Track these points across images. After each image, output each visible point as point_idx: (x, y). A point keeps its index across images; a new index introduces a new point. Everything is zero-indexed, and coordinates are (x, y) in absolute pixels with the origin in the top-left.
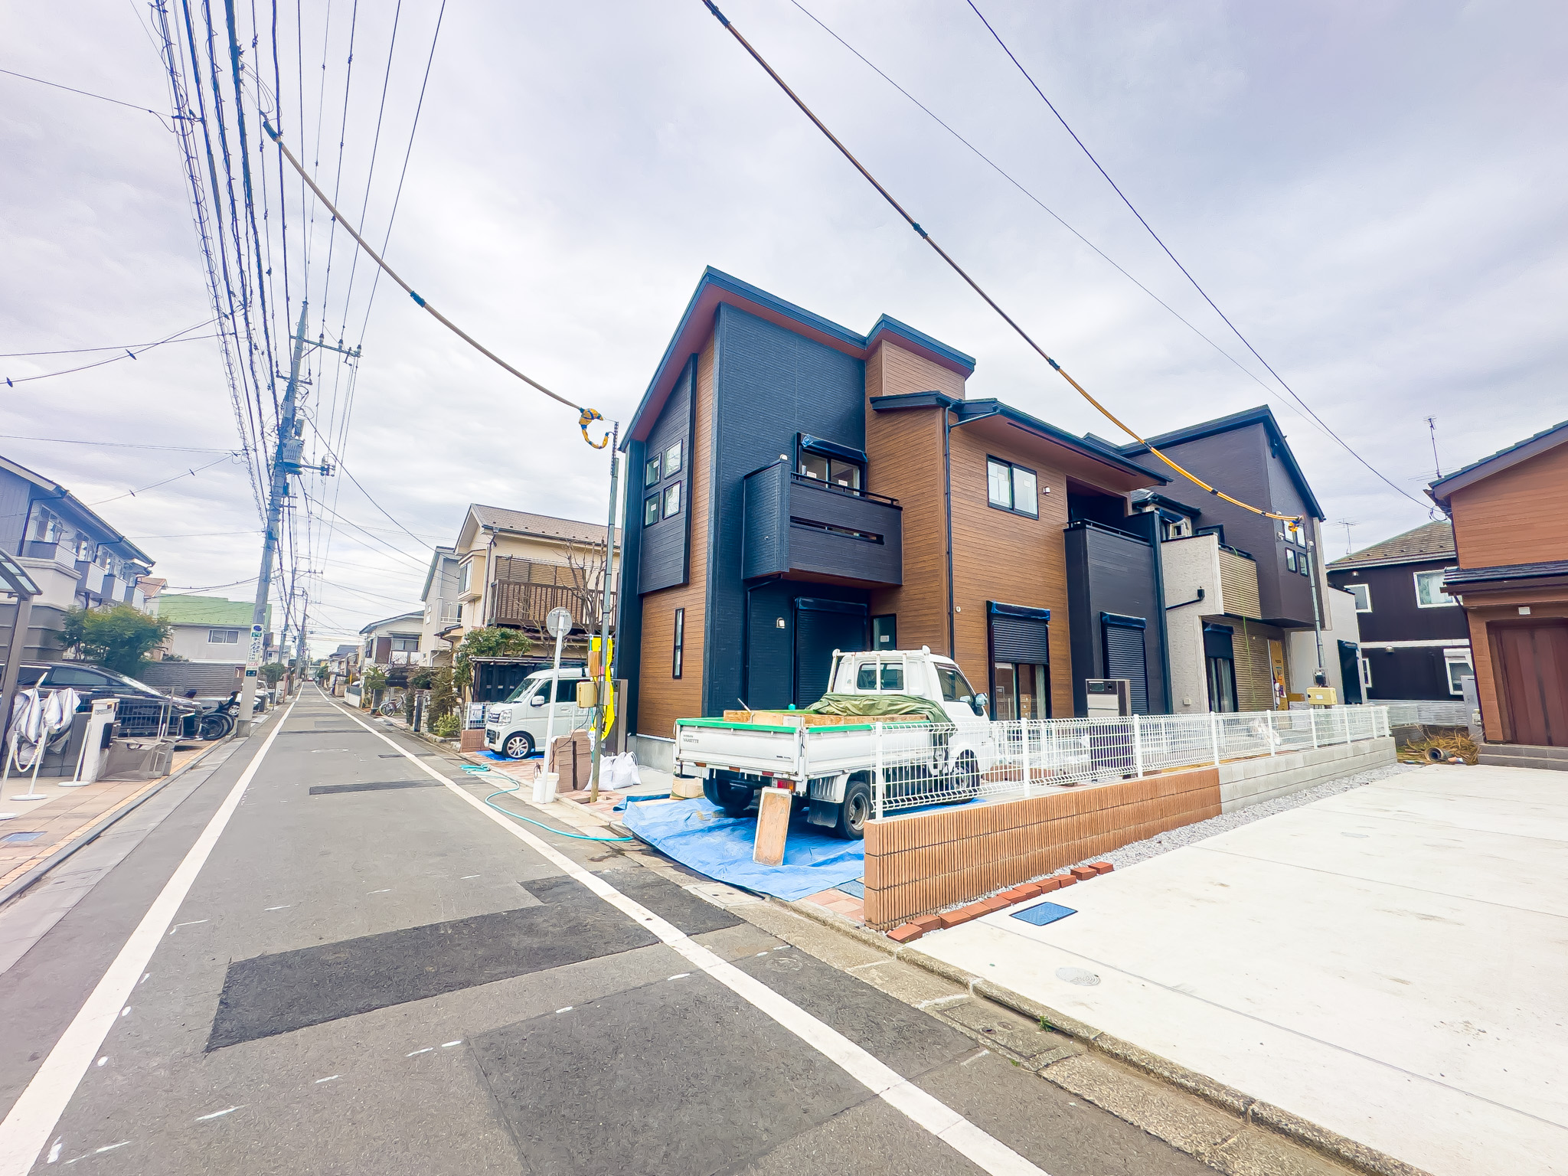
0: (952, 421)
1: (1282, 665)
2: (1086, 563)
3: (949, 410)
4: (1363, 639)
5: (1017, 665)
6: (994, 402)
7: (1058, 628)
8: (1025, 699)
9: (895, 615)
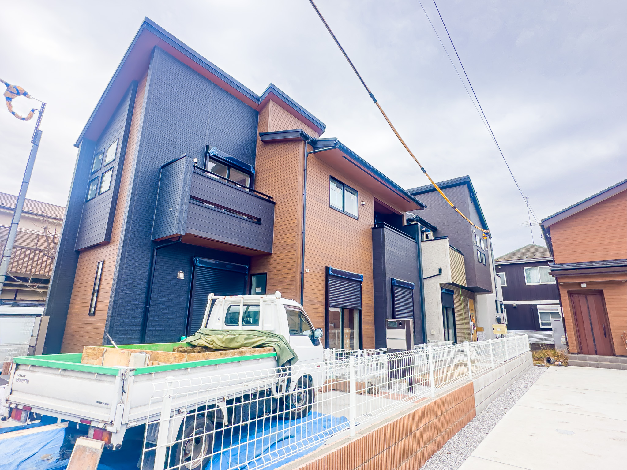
0: (310, 149)
1: (473, 312)
2: (384, 248)
3: (308, 143)
4: (504, 300)
5: (343, 309)
6: (335, 140)
7: (367, 286)
8: (347, 331)
9: (266, 274)
